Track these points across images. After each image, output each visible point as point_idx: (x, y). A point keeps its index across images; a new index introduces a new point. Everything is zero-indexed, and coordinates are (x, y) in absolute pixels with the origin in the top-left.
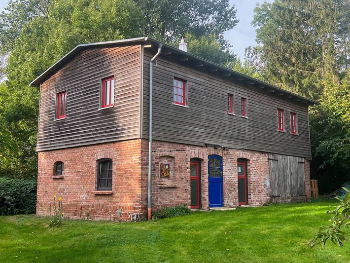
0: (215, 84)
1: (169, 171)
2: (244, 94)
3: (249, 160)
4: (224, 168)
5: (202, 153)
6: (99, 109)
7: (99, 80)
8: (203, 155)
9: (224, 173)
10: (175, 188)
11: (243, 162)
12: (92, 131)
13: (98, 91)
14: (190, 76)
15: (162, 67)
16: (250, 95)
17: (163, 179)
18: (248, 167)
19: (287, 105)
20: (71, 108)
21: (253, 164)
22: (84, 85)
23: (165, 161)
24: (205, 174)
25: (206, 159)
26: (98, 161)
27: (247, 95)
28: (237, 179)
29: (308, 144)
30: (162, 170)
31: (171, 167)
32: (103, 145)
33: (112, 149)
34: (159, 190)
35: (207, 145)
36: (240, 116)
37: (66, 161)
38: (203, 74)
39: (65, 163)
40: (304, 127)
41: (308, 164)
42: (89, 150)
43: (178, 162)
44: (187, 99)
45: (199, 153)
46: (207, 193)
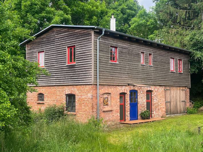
0: (134, 47)
1: (108, 101)
2: (151, 51)
3: (153, 91)
4: (138, 97)
5: (126, 90)
6: (66, 65)
7: (66, 47)
8: (127, 90)
9: (139, 100)
10: (111, 111)
11: (149, 92)
12: (62, 77)
13: (66, 54)
14: (119, 44)
15: (103, 41)
16: (154, 52)
17: (105, 106)
18: (152, 95)
19: (176, 55)
20: (48, 62)
21: (155, 93)
22: (56, 49)
23: (105, 96)
24: (128, 102)
25: (128, 93)
26: (66, 95)
27: (152, 51)
28: (146, 103)
29: (189, 78)
30: (104, 101)
31: (109, 99)
32: (69, 86)
33: (75, 89)
34: (103, 113)
35: (129, 85)
36: (148, 65)
37: (45, 93)
38: (127, 42)
39: (45, 95)
40: (187, 67)
41: (188, 90)
42: (60, 88)
43: (113, 96)
44: (118, 58)
45: (124, 90)
46: (129, 113)
